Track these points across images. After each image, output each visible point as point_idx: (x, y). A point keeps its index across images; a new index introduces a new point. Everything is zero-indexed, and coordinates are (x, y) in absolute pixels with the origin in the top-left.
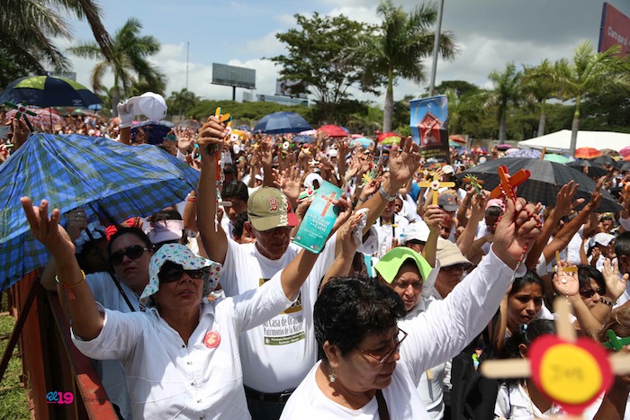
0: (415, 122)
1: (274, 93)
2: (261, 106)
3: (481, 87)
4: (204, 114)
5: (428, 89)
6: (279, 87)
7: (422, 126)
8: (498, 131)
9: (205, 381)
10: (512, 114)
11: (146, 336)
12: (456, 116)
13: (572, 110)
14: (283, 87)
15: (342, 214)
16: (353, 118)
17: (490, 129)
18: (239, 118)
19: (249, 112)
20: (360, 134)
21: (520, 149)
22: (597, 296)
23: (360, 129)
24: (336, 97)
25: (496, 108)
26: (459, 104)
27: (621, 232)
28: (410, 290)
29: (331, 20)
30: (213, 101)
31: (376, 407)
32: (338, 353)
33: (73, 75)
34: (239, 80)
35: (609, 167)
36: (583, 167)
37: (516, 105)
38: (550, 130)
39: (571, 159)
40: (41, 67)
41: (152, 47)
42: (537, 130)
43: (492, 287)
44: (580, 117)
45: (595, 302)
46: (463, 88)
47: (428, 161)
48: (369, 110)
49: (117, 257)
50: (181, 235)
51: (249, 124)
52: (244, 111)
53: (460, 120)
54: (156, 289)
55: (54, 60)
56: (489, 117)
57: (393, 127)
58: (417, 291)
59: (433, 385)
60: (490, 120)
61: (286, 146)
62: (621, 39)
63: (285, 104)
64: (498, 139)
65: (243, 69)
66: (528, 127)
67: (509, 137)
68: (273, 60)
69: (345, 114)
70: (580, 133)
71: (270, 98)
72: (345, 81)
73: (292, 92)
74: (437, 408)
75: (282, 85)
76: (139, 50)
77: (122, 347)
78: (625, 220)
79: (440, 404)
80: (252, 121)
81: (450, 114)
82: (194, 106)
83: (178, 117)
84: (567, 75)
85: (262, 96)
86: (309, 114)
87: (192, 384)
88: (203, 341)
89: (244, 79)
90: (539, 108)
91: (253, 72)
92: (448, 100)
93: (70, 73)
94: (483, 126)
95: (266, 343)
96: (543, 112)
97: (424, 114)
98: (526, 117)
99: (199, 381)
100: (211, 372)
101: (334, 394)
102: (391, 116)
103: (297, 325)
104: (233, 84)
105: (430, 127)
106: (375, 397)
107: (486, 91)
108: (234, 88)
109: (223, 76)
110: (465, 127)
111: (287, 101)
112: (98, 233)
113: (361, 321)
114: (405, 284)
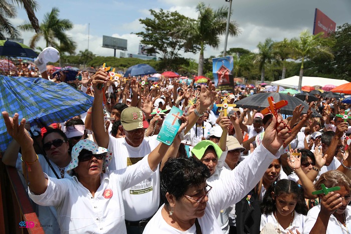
0: (215, 70)
1: (138, 53)
2: (130, 60)
3: (252, 52)
4: (98, 64)
5: (223, 52)
6: (141, 50)
7: (219, 73)
8: (260, 76)
9: (105, 217)
10: (268, 67)
11: (71, 192)
12: (237, 67)
13: (300, 65)
14: (143, 49)
15: (183, 124)
16: (181, 68)
17: (256, 75)
18: (118, 67)
19: (123, 64)
20: (185, 76)
21: (272, 86)
22: (311, 166)
23: (185, 74)
24: (172, 56)
25: (259, 63)
26: (240, 61)
27: (325, 131)
28: (211, 163)
29: (170, 13)
30: (103, 57)
31: (195, 230)
32: (174, 199)
33: (22, 40)
34: (118, 45)
35: (318, 96)
36: (305, 96)
37: (270, 62)
38: (288, 75)
39: (299, 92)
40: (2, 35)
41: (68, 26)
42: (281, 75)
43: (261, 164)
44: (304, 69)
45: (310, 169)
46: (242, 52)
47: (223, 92)
48: (190, 63)
49: (48, 145)
50: (83, 133)
51: (123, 70)
52: (120, 63)
53: (240, 70)
54: (76, 165)
55: (10, 32)
56: (256, 68)
57: (204, 73)
58: (215, 164)
59: (223, 216)
60: (256, 70)
61: (143, 83)
62: (324, 28)
63: (144, 59)
64: (260, 80)
65: (120, 39)
66: (276, 74)
67: (267, 79)
68: (137, 34)
69: (176, 65)
70: (304, 78)
71: (135, 55)
72: (177, 47)
73: (148, 53)
74: (226, 229)
75: (142, 48)
76: (61, 27)
77: (57, 199)
78: (327, 125)
79: (227, 226)
80: (125, 69)
81: (234, 66)
82: (92, 59)
83: (83, 65)
84: (297, 47)
85: (131, 54)
86: (157, 65)
87: (97, 219)
88: (103, 195)
89: (120, 45)
90: (282, 64)
91: (126, 41)
92: (233, 58)
93: (20, 39)
94: (253, 73)
95: (131, 194)
96: (284, 66)
97: (220, 66)
98: (275, 68)
99: (101, 218)
100: (108, 212)
101: (172, 222)
102: (202, 67)
103: (148, 183)
104: (115, 47)
105: (223, 73)
106: (194, 224)
107: (254, 54)
108: (115, 49)
109: (109, 43)
110: (243, 73)
111: (145, 57)
112: (36, 133)
113: (186, 179)
114: (208, 160)
